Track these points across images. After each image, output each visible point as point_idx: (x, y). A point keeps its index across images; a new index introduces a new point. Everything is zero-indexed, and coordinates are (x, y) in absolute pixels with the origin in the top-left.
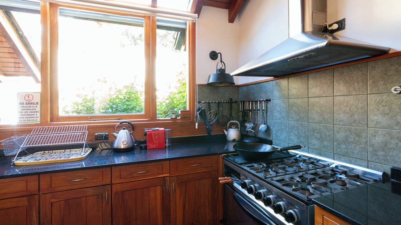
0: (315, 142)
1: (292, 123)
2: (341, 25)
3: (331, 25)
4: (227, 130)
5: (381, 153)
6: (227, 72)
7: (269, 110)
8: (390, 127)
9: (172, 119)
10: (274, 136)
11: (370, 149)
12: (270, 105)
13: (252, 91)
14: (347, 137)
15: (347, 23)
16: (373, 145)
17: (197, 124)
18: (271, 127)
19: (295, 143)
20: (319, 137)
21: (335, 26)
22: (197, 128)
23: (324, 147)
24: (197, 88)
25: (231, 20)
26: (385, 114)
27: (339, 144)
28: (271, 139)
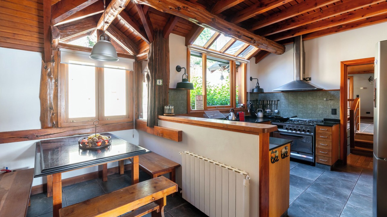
0: (300, 115)
1: (291, 109)
2: (310, 79)
3: (307, 78)
4: (257, 113)
5: (321, 115)
6: (260, 88)
7: (278, 104)
8: (323, 109)
9: (240, 108)
10: (281, 114)
11: (318, 115)
12: (279, 102)
13: (267, 96)
14: (312, 112)
15: (312, 79)
16: (319, 114)
17: (249, 110)
18: (280, 111)
19: (293, 115)
20: (302, 112)
21: (308, 79)
22: (249, 112)
23: (304, 116)
24: (249, 95)
25: (256, 63)
26: (322, 105)
27: (309, 114)
28: (279, 115)
